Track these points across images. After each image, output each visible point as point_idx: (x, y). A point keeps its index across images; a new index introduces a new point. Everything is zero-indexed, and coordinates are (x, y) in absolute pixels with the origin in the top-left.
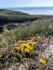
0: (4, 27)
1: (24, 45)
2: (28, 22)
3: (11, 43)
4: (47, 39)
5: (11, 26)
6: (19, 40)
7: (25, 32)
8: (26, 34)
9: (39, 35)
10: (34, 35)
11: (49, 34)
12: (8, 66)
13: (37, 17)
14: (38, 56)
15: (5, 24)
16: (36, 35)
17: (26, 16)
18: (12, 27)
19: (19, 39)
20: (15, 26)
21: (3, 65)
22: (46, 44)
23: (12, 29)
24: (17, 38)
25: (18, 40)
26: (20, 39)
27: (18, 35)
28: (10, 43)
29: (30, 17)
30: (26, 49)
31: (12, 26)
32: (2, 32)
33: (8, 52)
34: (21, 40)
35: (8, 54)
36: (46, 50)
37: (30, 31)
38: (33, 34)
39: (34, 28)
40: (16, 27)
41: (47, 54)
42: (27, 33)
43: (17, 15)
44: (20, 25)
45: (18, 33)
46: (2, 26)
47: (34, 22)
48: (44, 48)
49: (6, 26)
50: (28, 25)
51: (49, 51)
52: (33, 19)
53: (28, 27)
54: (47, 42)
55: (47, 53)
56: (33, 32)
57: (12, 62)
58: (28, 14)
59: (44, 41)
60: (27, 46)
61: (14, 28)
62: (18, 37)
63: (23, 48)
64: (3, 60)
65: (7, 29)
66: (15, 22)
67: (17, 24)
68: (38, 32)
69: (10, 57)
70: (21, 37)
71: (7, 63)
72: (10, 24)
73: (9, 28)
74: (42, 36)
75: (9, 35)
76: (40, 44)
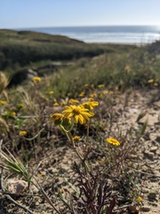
0: (31, 71)
1: (74, 107)
2: (83, 59)
3: (47, 105)
4: (124, 96)
5: (44, 68)
6: (64, 99)
7: (75, 81)
8: (77, 86)
9: (106, 86)
10: (95, 87)
11: (128, 85)
12: (40, 155)
13: (101, 47)
14: (104, 131)
15: (32, 63)
16: (100, 86)
17: (79, 47)
18: (47, 70)
19: (63, 96)
20: (53, 67)
21: (30, 152)
22: (121, 106)
23: (48, 75)
24: (59, 94)
25: (61, 97)
26: (66, 95)
27: (60, 88)
28: (43, 104)
29: (86, 49)
30: (77, 117)
31: (48, 67)
32: (25, 82)
33: (39, 125)
34: (67, 99)
35: (40, 128)
36: (120, 119)
37: (87, 79)
38: (92, 86)
39: (96, 71)
40: (57, 70)
41: (124, 127)
42: (80, 82)
43: (57, 44)
44: (64, 66)
45: (61, 84)
46: (26, 68)
47: (95, 58)
48: (116, 114)
49: (35, 68)
50: (83, 66)
51: (127, 121)
52: (93, 52)
53: (83, 69)
54: (123, 102)
55: (123, 124)
56: (94, 81)
57: (48, 145)
58: (82, 42)
59: (117, 101)
60: (81, 110)
61: (52, 72)
62: (61, 92)
63: (71, 115)
64: (28, 142)
65: (35, 73)
66: (54, 58)
67: (58, 63)
68: (105, 81)
69: (43, 135)
70: (68, 92)
71: (38, 148)
72: (43, 63)
73: (41, 71)
74: (112, 89)
75: (40, 87)
76: (108, 106)
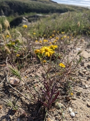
0: (24, 18)
2: (55, 14)
3: (32, 40)
5: (32, 17)
7: (49, 27)
8: (50, 31)
9: (66, 33)
10: (60, 33)
12: (27, 67)
13: (67, 7)
14: (60, 59)
15: (25, 13)
16: (62, 33)
17: (54, 6)
18: (34, 18)
19: (41, 36)
20: (38, 17)
21: (21, 65)
22: (72, 46)
23: (34, 22)
24: (39, 35)
25: (40, 37)
26: (43, 36)
27: (40, 31)
29: (58, 8)
31: (34, 16)
32: (21, 24)
33: (27, 51)
34: (43, 38)
35: (27, 53)
36: (70, 53)
37: (56, 26)
38: (58, 32)
39: (62, 22)
40: (39, 19)
41: (71, 58)
42: (51, 28)
43: (41, 3)
44: (44, 17)
45: (40, 28)
46: (22, 16)
47: (62, 14)
48: (69, 50)
49: (27, 16)
50: (55, 18)
51: (74, 55)
52: (62, 10)
53: (54, 20)
54: (74, 43)
55: (71, 56)
56: (60, 29)
57: (31, 63)
58: (56, 3)
59: (71, 42)
61: (37, 20)
62: (40, 33)
64: (21, 60)
65: (27, 20)
66: (38, 12)
67: (41, 15)
68: (65, 30)
69: (29, 57)
70: (44, 34)
71: (26, 64)
72: (31, 14)
73: (30, 19)
74: (69, 35)
75: (29, 29)
76: (65, 44)
